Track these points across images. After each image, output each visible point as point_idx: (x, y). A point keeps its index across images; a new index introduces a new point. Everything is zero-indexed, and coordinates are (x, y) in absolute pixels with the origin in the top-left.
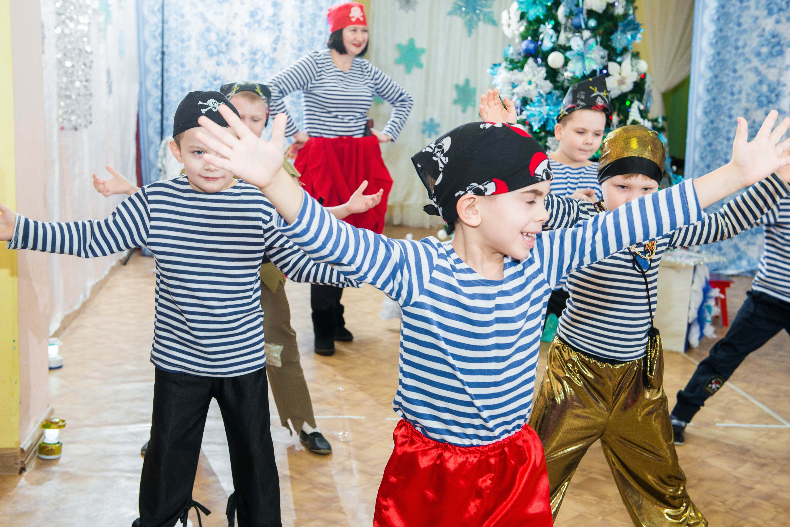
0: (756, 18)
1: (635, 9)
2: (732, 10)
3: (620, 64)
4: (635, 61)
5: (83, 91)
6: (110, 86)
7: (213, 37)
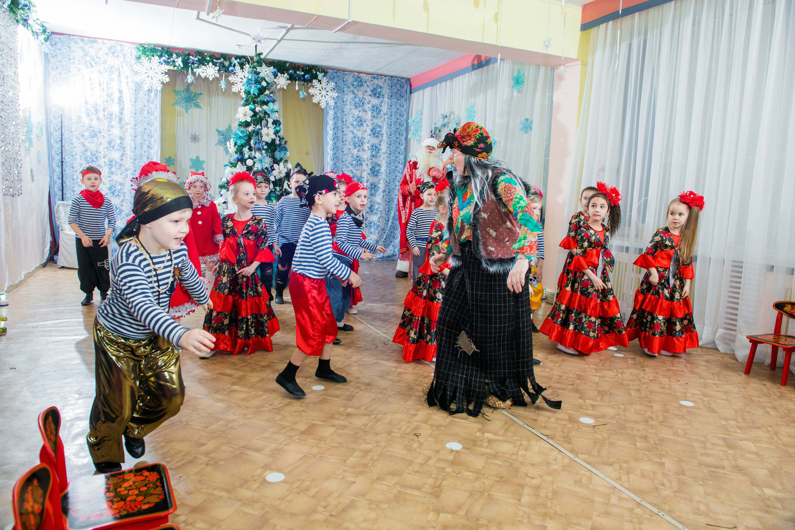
0: (350, 149)
1: (286, 142)
2: (339, 145)
3: (279, 165)
4: (286, 164)
5: (16, 178)
6: (33, 177)
7: (89, 154)
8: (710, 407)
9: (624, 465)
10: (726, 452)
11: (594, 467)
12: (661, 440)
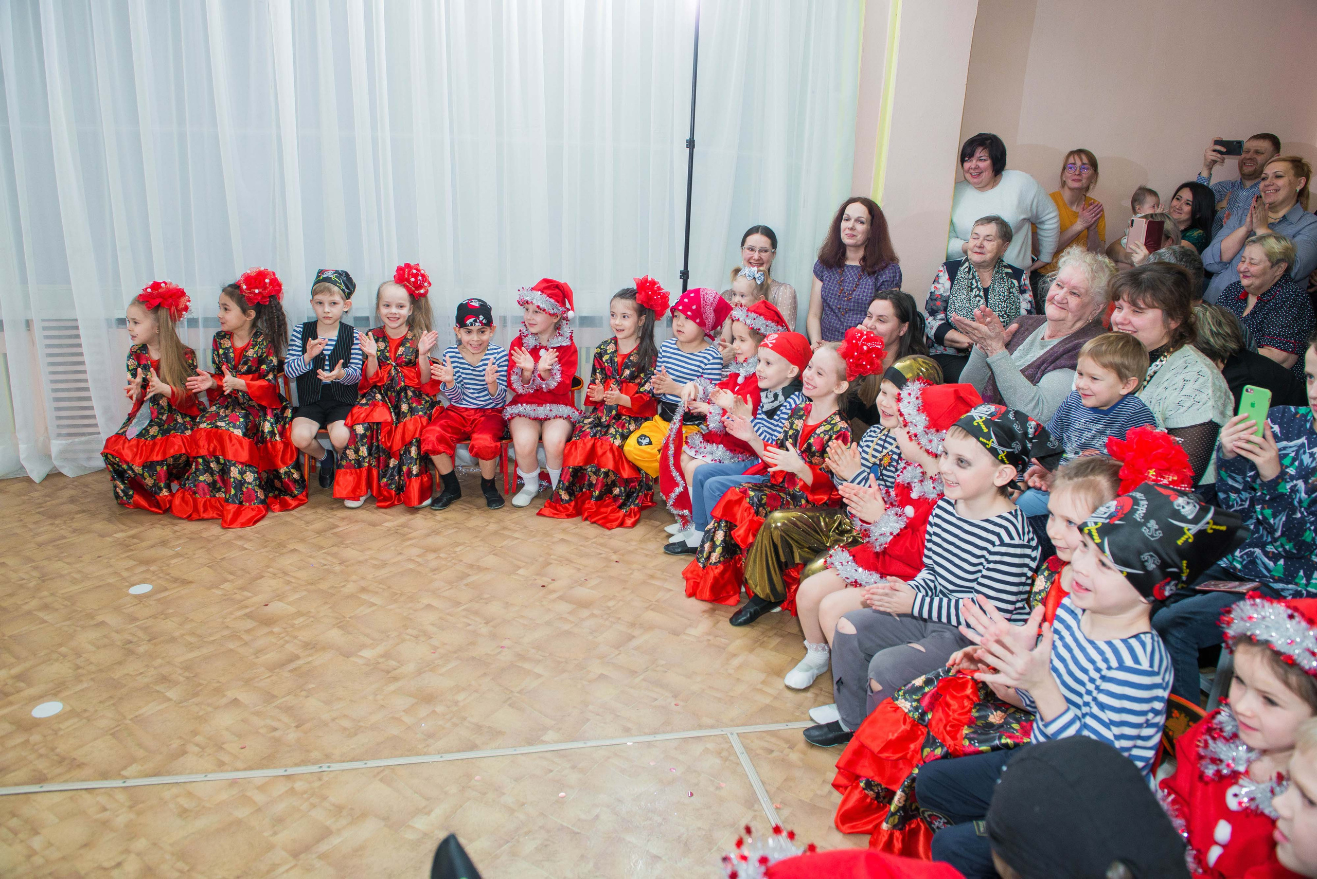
8: (175, 580)
9: (198, 739)
10: (272, 633)
11: (169, 773)
12: (187, 668)
